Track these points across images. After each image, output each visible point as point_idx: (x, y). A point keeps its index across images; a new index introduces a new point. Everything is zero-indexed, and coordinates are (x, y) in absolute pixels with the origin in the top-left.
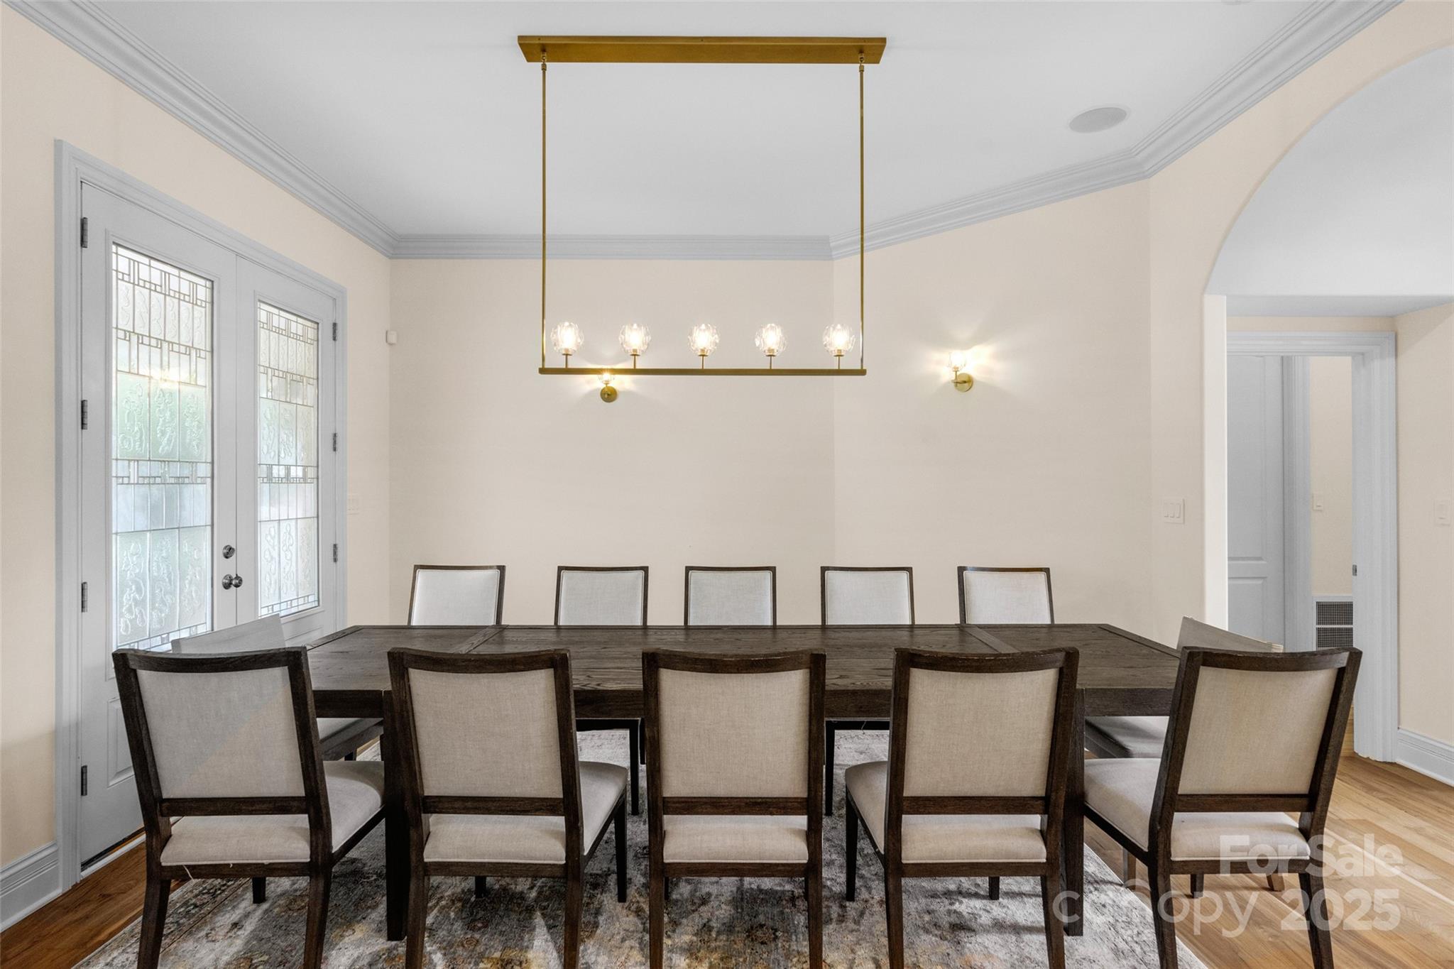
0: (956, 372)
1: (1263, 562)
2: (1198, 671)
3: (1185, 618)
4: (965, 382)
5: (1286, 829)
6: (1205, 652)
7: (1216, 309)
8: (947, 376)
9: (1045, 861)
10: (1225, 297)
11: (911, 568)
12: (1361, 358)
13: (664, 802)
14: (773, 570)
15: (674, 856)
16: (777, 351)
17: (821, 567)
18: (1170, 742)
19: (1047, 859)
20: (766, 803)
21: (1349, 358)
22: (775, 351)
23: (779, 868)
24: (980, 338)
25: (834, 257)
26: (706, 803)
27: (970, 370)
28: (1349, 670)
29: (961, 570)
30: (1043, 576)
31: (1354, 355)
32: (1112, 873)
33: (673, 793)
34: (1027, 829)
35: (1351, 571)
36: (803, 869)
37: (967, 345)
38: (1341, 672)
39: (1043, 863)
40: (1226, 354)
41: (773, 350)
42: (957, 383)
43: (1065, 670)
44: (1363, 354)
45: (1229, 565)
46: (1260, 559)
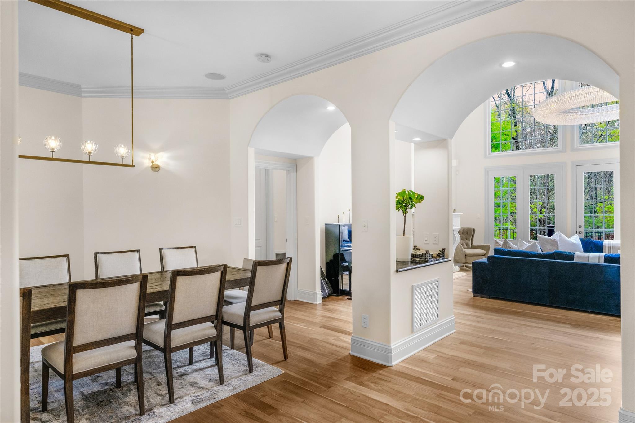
0: (153, 163)
1: (260, 241)
2: (257, 267)
3: (244, 259)
4: (156, 168)
5: (275, 311)
6: (259, 262)
7: (251, 152)
8: (147, 163)
9: (216, 335)
10: (254, 149)
11: (139, 250)
12: (288, 172)
13: (74, 348)
14: (68, 256)
15: (78, 370)
16: (93, 153)
17: (94, 253)
18: (250, 290)
19: (217, 334)
20: (120, 338)
21: (285, 171)
22: (92, 153)
23: (125, 362)
24: (163, 149)
25: (83, 96)
26: (93, 344)
27: (158, 163)
28: (290, 263)
29: (161, 249)
30: (193, 249)
31: (286, 170)
32: (227, 347)
33: (78, 344)
34: (210, 327)
35: (286, 241)
36: (134, 360)
37: (156, 152)
38: (288, 263)
39: (216, 336)
40: (254, 167)
41: (91, 153)
42: (153, 168)
43: (223, 271)
44: (289, 170)
45: (256, 242)
46: (259, 240)
